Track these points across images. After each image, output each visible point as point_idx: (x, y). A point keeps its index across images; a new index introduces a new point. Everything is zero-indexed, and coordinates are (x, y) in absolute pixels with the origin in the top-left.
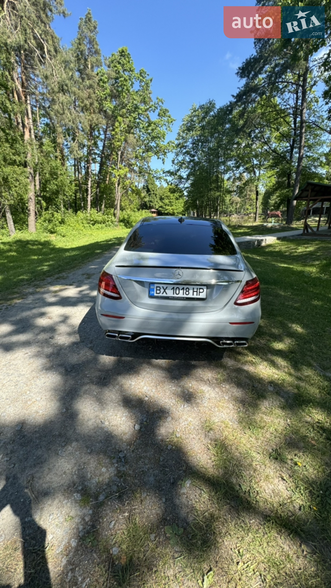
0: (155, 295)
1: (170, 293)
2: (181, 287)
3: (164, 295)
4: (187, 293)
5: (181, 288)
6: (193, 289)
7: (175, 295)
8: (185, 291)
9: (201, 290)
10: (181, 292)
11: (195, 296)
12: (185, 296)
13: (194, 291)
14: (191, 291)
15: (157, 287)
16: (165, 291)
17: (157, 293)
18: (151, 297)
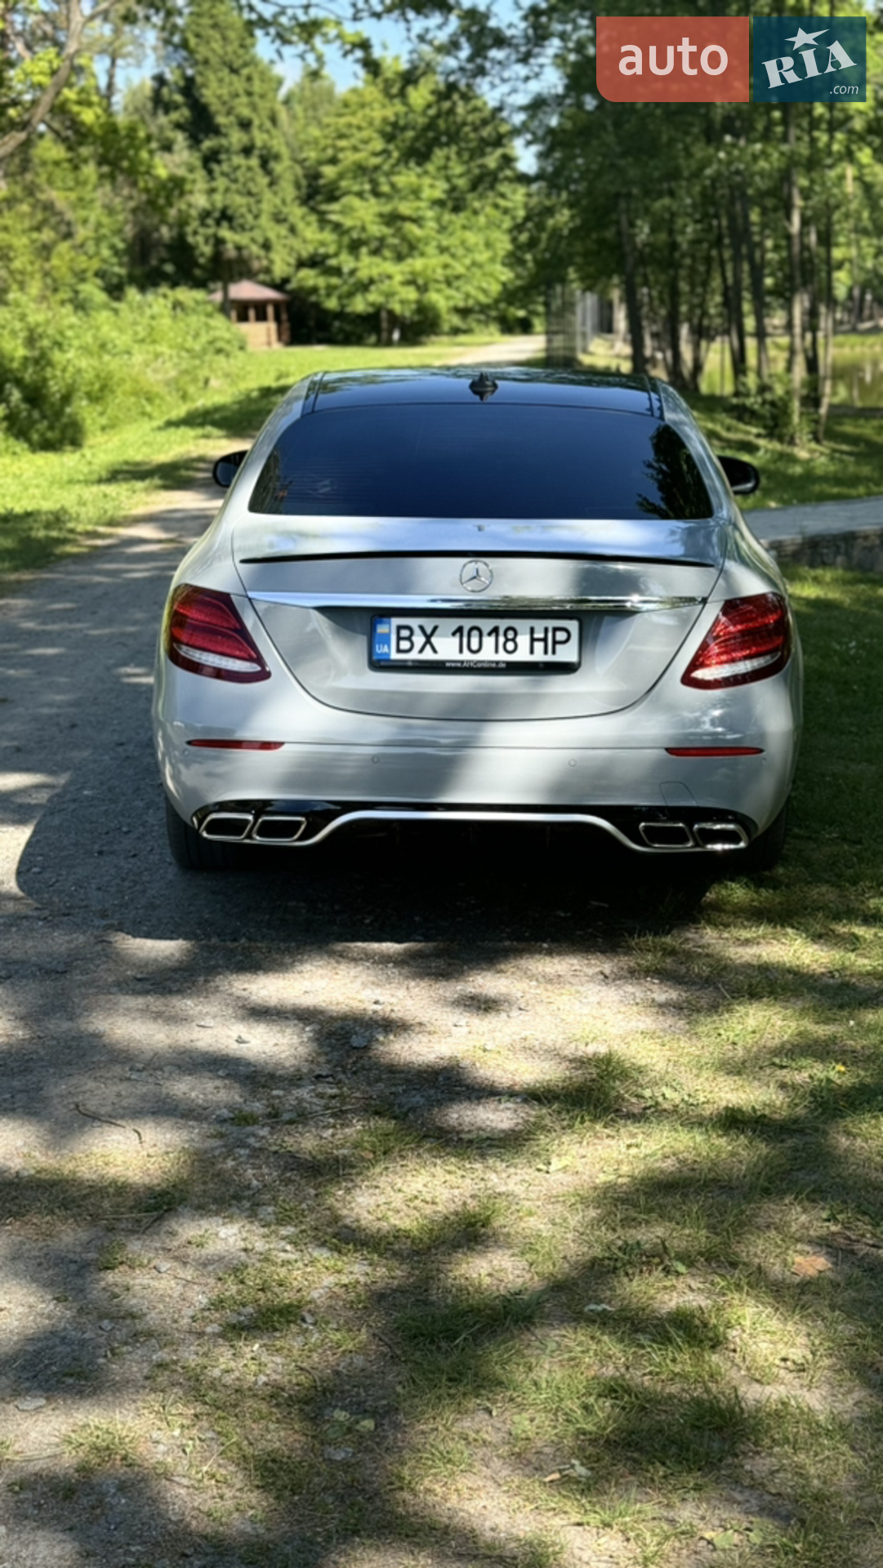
0: (394, 656)
1: (447, 648)
2: (487, 624)
3: (428, 655)
4: (510, 646)
5: (486, 630)
6: (532, 631)
7: (467, 656)
8: (502, 639)
9: (561, 636)
10: (489, 641)
11: (539, 656)
12: (502, 656)
13: (533, 640)
14: (523, 640)
15: (399, 628)
16: (428, 641)
17: (399, 651)
18: (380, 665)
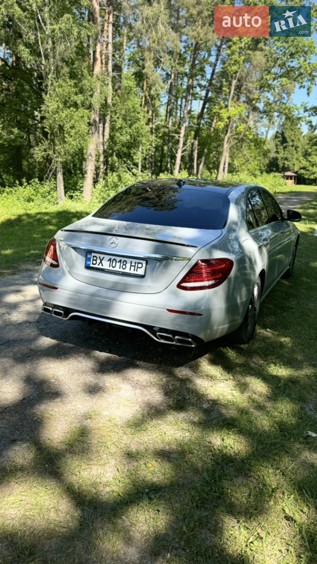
0: (92, 265)
1: (106, 265)
2: (118, 259)
3: (100, 266)
4: (124, 267)
5: (118, 260)
6: (131, 262)
7: (111, 268)
8: (122, 264)
9: (140, 265)
10: (118, 264)
11: (132, 271)
12: (121, 270)
13: (131, 266)
14: (128, 265)
15: (94, 256)
16: (101, 262)
17: (93, 264)
18: (88, 267)
